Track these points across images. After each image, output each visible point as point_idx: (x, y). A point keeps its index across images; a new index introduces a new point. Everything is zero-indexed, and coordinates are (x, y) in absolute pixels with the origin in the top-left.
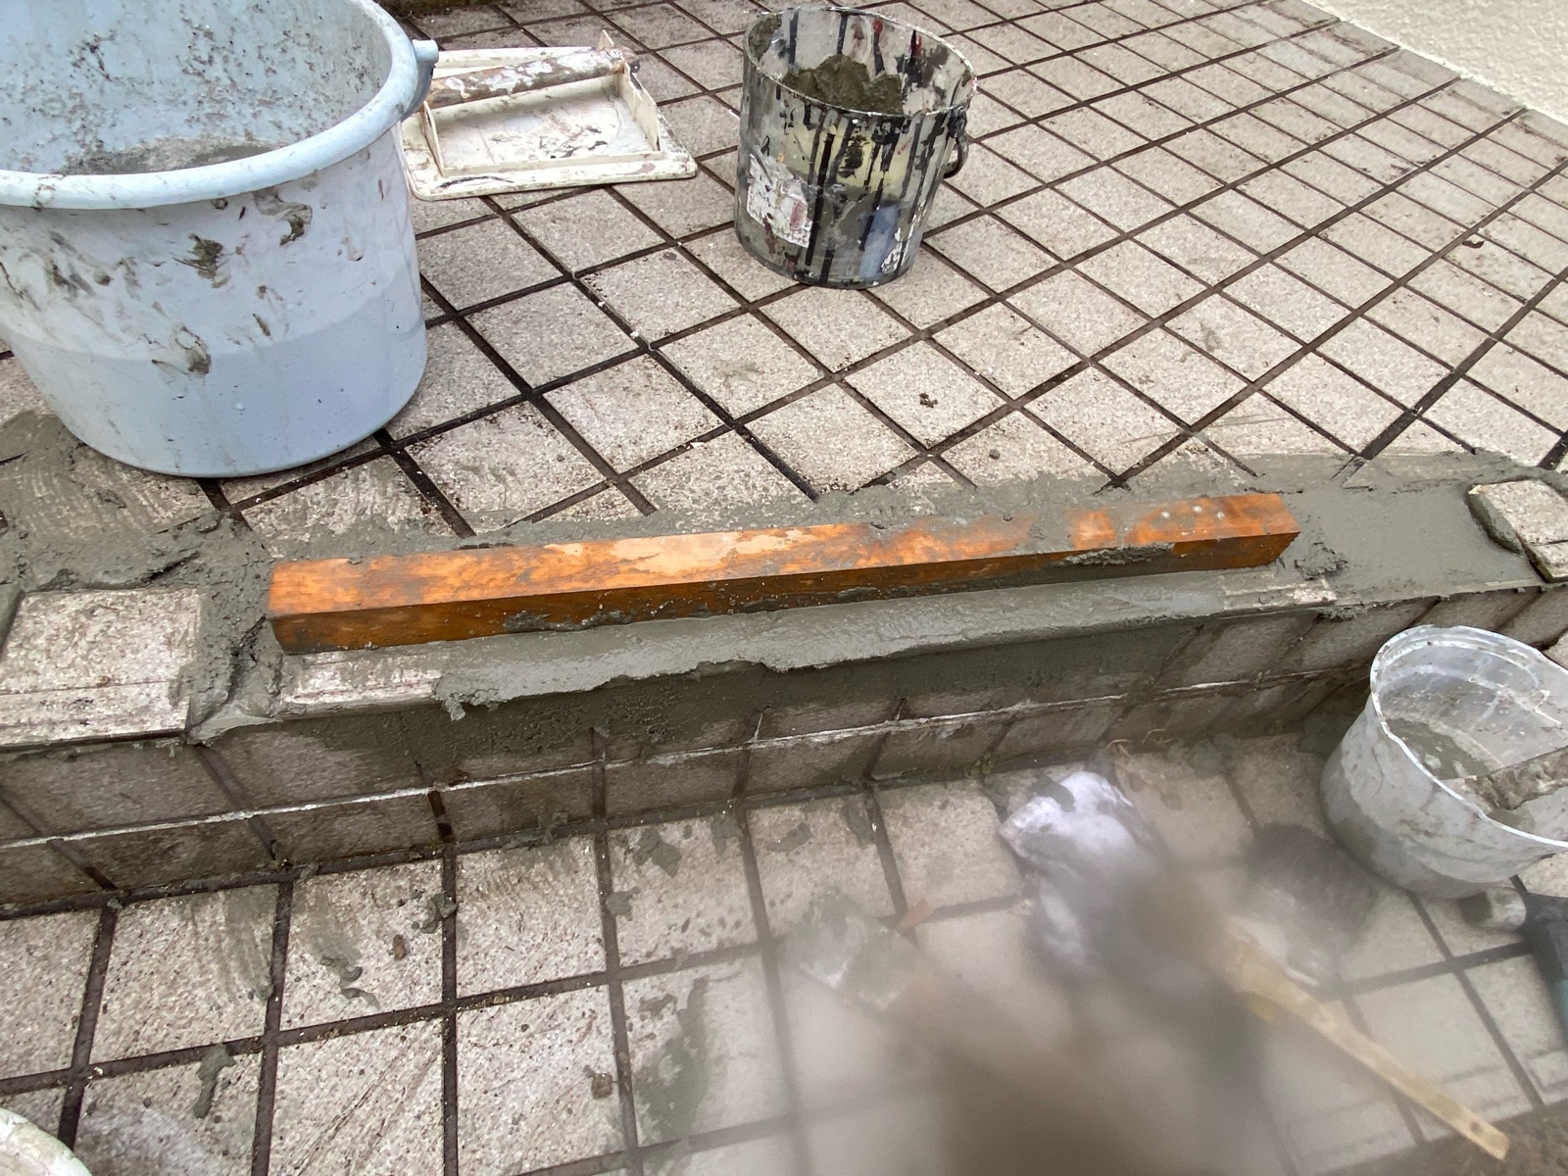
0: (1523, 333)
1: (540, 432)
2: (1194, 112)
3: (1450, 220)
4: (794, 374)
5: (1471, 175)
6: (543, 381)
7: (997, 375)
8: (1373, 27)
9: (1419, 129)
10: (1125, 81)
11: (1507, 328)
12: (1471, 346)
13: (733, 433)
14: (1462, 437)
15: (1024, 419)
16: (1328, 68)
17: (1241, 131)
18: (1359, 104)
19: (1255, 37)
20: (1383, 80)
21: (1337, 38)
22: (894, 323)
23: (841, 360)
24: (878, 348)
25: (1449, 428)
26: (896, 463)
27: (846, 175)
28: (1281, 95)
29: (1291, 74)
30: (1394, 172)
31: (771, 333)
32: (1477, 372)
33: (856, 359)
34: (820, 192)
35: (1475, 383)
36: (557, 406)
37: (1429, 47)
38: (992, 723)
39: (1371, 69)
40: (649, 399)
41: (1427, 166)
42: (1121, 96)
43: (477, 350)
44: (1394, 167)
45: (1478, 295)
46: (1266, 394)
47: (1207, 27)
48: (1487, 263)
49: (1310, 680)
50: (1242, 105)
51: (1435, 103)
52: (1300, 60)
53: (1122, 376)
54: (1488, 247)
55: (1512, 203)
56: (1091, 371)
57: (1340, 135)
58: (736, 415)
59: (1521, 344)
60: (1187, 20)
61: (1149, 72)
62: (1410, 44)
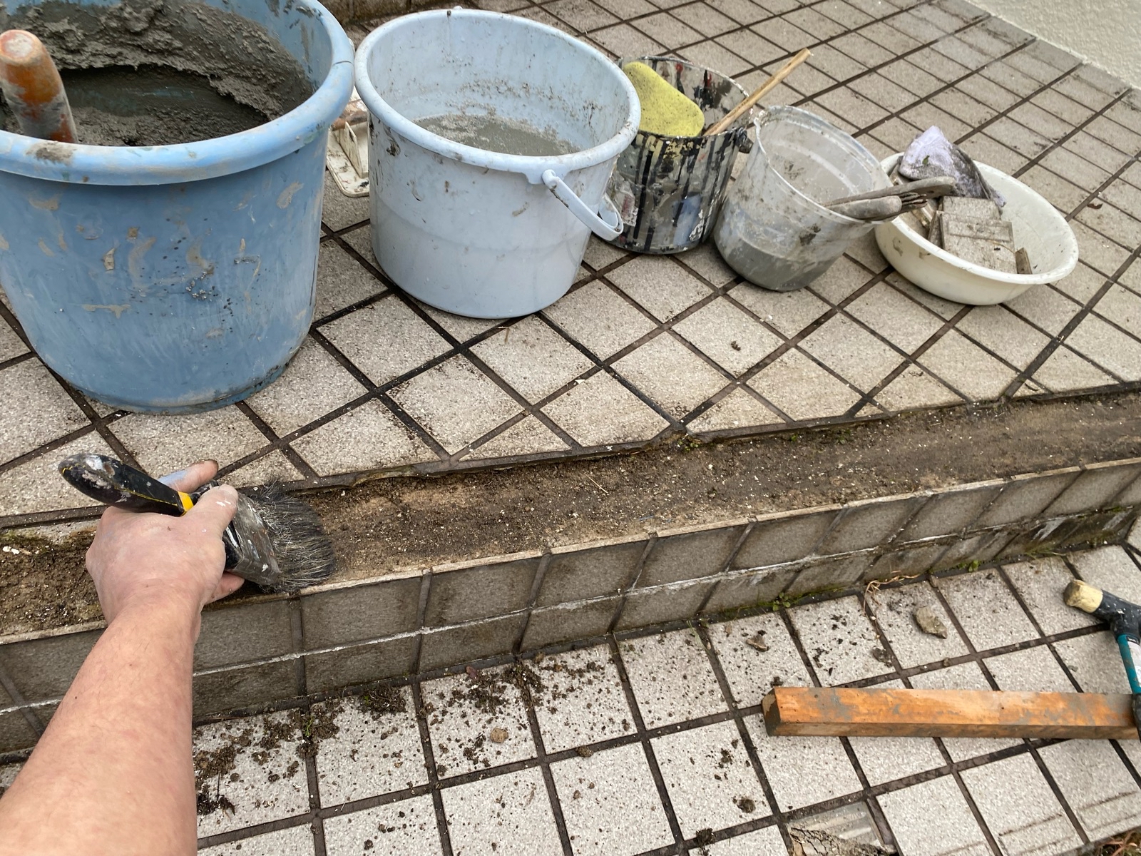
0: (1131, 275)
1: (473, 376)
2: (889, 103)
3: (1078, 187)
4: (636, 325)
5: (1092, 148)
6: (467, 338)
7: (775, 321)
8: (1016, 21)
9: (1053, 110)
10: (837, 77)
11: (1120, 272)
12: (1095, 287)
13: (603, 371)
14: (1091, 357)
15: (799, 354)
16: (984, 60)
17: (924, 119)
18: (1008, 90)
19: (928, 34)
20: (1025, 69)
21: (989, 32)
22: (700, 284)
23: (668, 314)
24: (691, 303)
25: (1082, 351)
26: (716, 390)
27: (662, 177)
28: (951, 85)
29: (958, 66)
30: (1036, 148)
31: (615, 294)
32: (1100, 308)
33: (677, 312)
34: (644, 189)
35: (1099, 316)
36: (481, 357)
37: (1058, 39)
38: (788, 571)
39: (1017, 59)
40: (542, 349)
41: (1061, 142)
42: (835, 91)
43: (416, 316)
44: (1036, 144)
45: (1100, 247)
46: (958, 330)
47: (892, 26)
48: (1105, 221)
49: (997, 531)
50: (923, 95)
51: (1065, 87)
52: (961, 53)
53: (861, 319)
54: (1106, 209)
55: (1122, 171)
56: (839, 316)
57: (996, 118)
58: (602, 358)
59: (1129, 284)
60: (877, 21)
61: (853, 69)
62: (1044, 35)
